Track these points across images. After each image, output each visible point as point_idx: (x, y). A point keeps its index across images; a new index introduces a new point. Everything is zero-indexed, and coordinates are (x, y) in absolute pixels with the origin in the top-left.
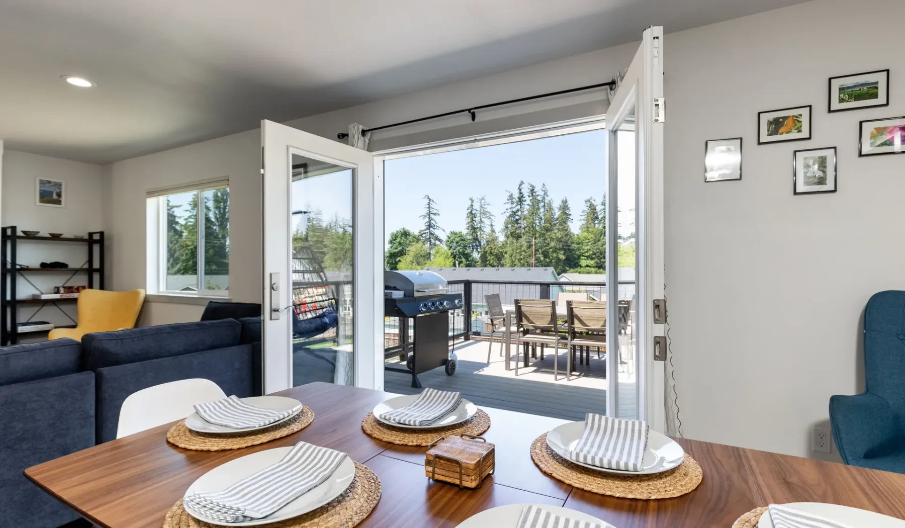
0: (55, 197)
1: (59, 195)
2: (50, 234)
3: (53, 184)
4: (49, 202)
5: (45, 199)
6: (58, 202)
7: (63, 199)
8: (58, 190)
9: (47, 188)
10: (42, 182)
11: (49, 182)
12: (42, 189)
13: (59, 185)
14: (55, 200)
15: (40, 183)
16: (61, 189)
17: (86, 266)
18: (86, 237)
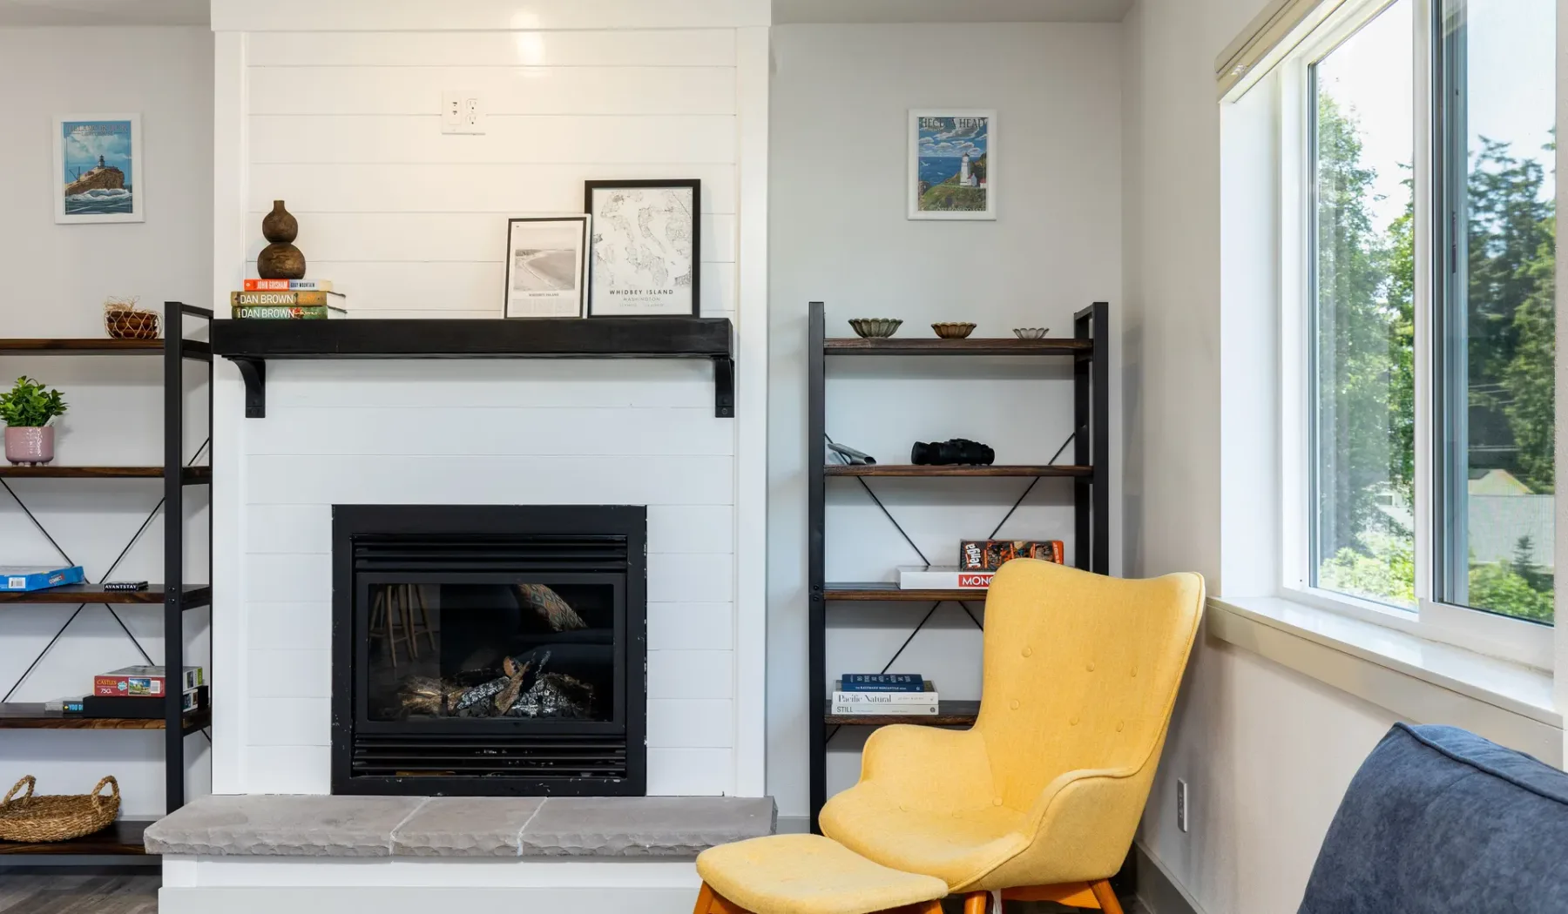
0: (965, 179)
1: (979, 171)
2: (935, 327)
3: (959, 129)
4: (947, 204)
5: (937, 190)
6: (975, 199)
7: (990, 185)
8: (975, 153)
9: (944, 150)
10: (927, 129)
11: (948, 123)
12: (929, 154)
13: (977, 130)
14: (966, 191)
15: (922, 134)
16: (983, 144)
17: (1068, 459)
18: (1065, 330)
